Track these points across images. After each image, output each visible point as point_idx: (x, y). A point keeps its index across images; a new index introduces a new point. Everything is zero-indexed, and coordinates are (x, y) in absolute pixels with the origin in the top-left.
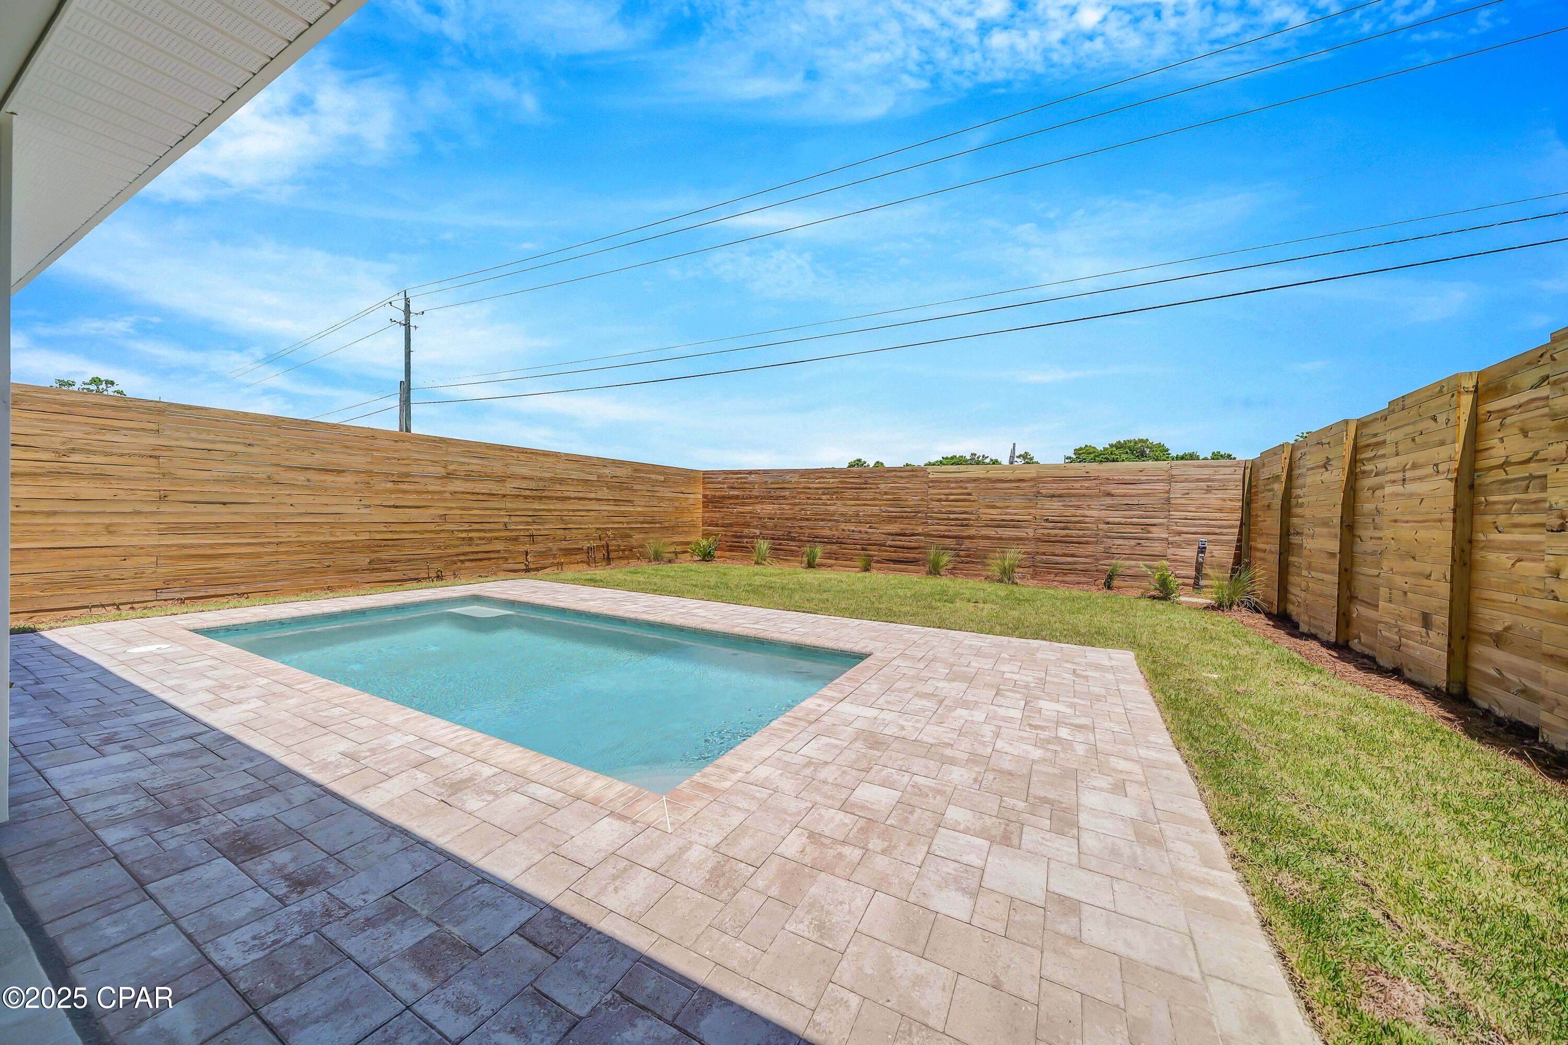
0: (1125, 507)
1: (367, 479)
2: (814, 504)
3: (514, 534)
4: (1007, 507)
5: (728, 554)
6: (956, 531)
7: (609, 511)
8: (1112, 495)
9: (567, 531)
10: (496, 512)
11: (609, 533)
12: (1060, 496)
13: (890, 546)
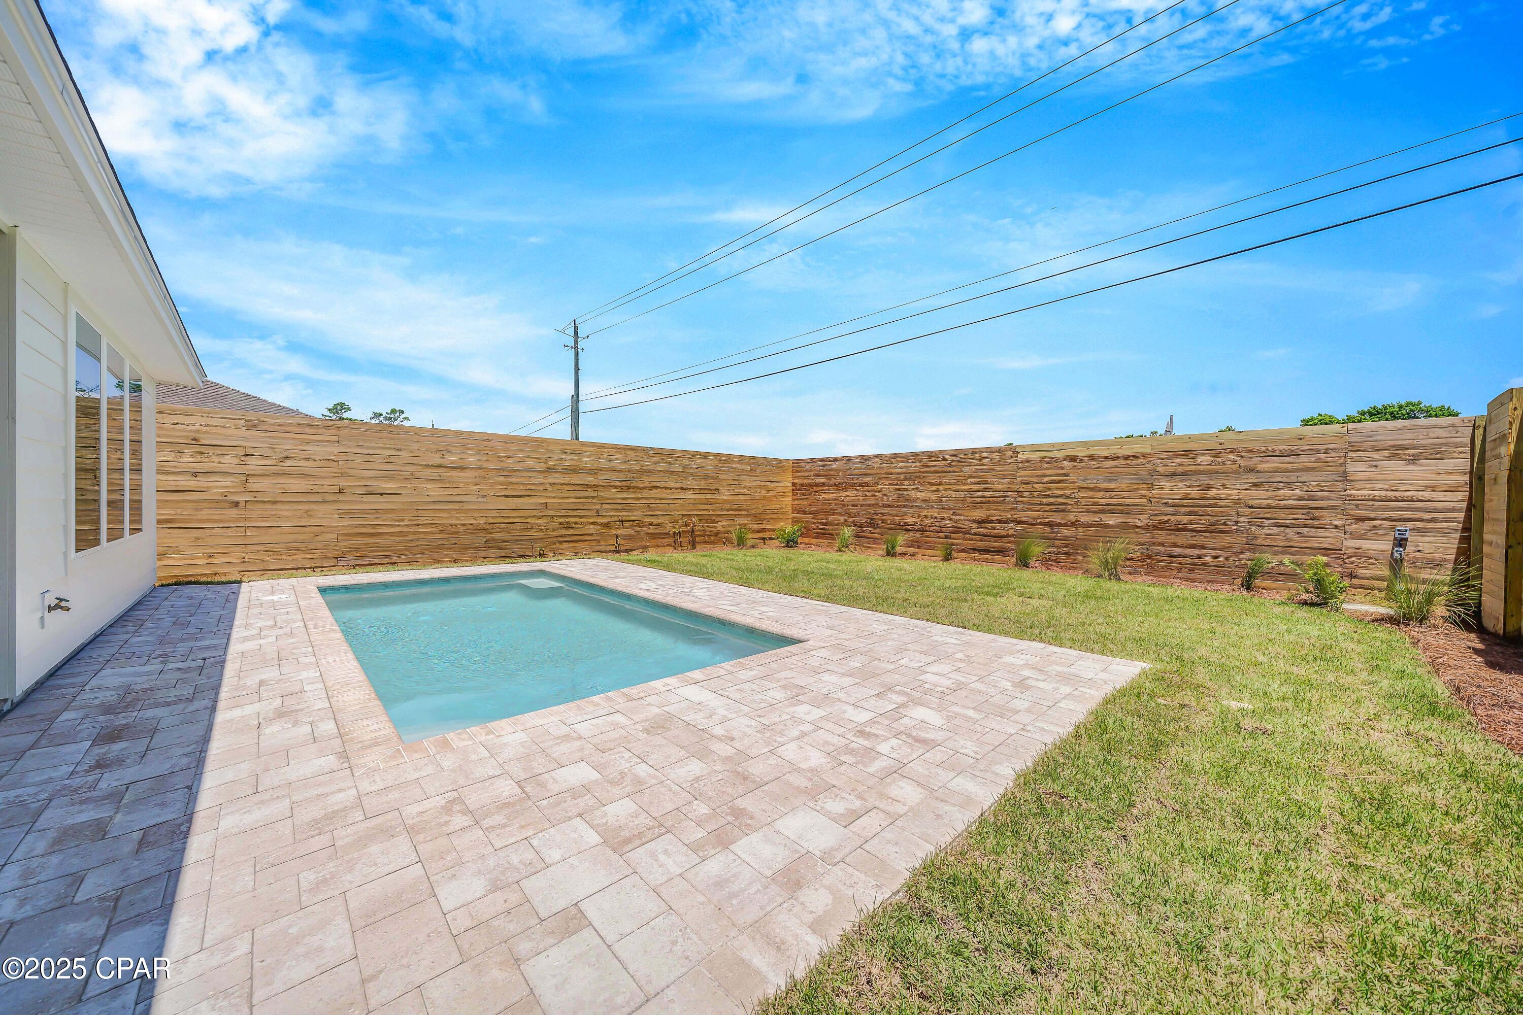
0: (1277, 486)
1: (484, 474)
2: (896, 490)
3: (605, 519)
4: (1114, 489)
5: (815, 541)
6: (1051, 517)
7: (694, 499)
8: (1258, 472)
9: (654, 518)
10: (589, 501)
11: (694, 520)
12: (1184, 474)
13: (975, 534)
